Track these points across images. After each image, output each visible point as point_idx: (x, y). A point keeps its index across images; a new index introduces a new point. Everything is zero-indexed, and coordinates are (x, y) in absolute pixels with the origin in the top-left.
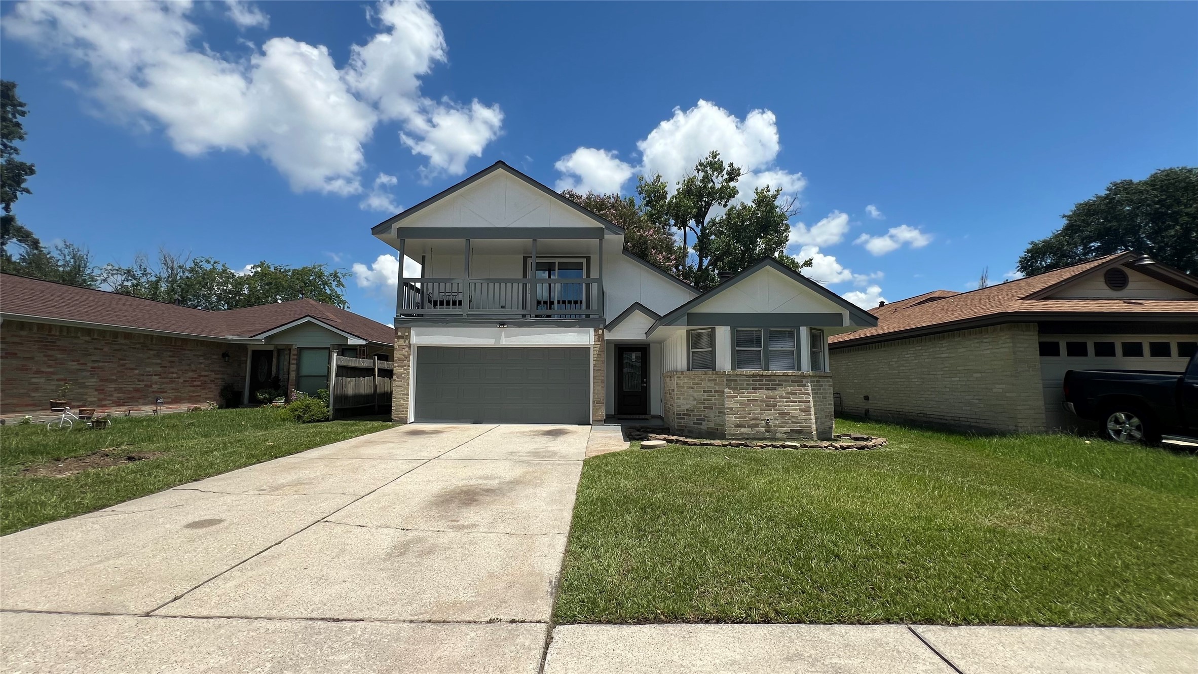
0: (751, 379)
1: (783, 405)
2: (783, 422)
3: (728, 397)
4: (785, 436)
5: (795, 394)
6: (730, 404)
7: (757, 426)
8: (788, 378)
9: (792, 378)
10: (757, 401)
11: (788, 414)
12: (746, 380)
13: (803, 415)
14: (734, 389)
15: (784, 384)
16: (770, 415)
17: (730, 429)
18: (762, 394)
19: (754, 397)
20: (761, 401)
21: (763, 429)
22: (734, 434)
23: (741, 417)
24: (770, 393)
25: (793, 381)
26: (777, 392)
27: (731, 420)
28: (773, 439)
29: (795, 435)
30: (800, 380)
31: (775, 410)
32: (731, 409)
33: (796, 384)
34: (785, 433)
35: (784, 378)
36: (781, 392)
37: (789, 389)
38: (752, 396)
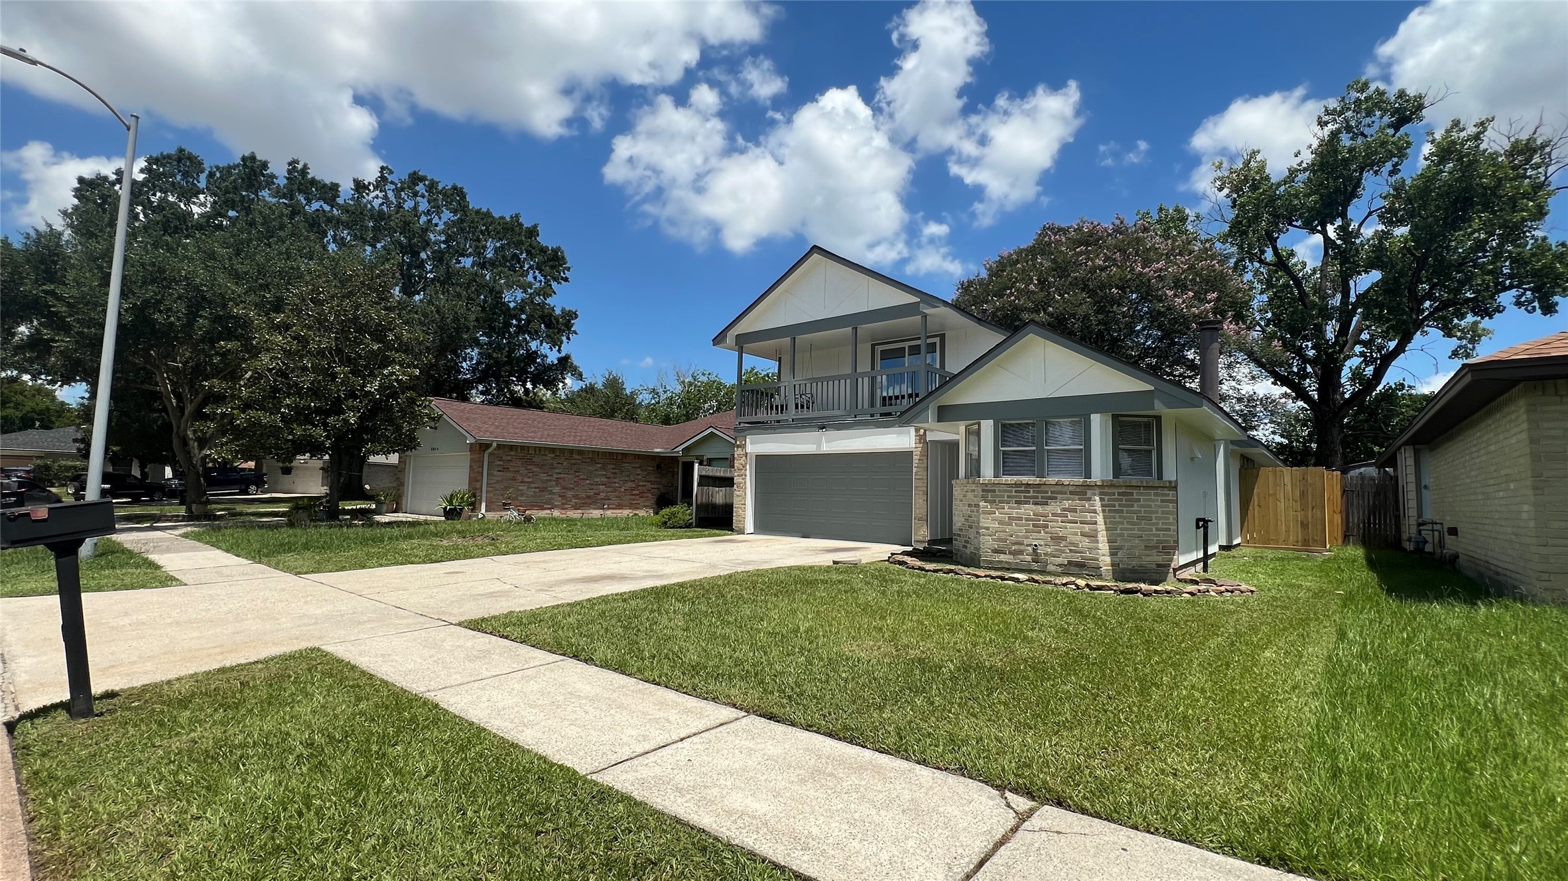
0: (1014, 490)
1: (1057, 527)
2: (1057, 550)
3: (984, 513)
4: (1060, 570)
5: (1075, 511)
6: (985, 521)
7: (1021, 552)
8: (1065, 489)
9: (1071, 489)
10: (1020, 519)
11: (1064, 538)
12: (1007, 491)
13: (1085, 543)
14: (992, 502)
15: (1059, 496)
16: (1040, 539)
17: (986, 555)
18: (1028, 510)
19: (1017, 513)
20: (1027, 520)
21: (1029, 558)
22: (991, 562)
23: (999, 540)
24: (1040, 509)
25: (1072, 493)
26: (1048, 508)
27: (987, 543)
28: (1043, 572)
29: (1075, 570)
30: (1081, 492)
31: (1046, 533)
32: (987, 528)
33: (1077, 497)
34: (1059, 565)
35: (1059, 488)
36: (1054, 507)
37: (1067, 504)
38: (1014, 513)
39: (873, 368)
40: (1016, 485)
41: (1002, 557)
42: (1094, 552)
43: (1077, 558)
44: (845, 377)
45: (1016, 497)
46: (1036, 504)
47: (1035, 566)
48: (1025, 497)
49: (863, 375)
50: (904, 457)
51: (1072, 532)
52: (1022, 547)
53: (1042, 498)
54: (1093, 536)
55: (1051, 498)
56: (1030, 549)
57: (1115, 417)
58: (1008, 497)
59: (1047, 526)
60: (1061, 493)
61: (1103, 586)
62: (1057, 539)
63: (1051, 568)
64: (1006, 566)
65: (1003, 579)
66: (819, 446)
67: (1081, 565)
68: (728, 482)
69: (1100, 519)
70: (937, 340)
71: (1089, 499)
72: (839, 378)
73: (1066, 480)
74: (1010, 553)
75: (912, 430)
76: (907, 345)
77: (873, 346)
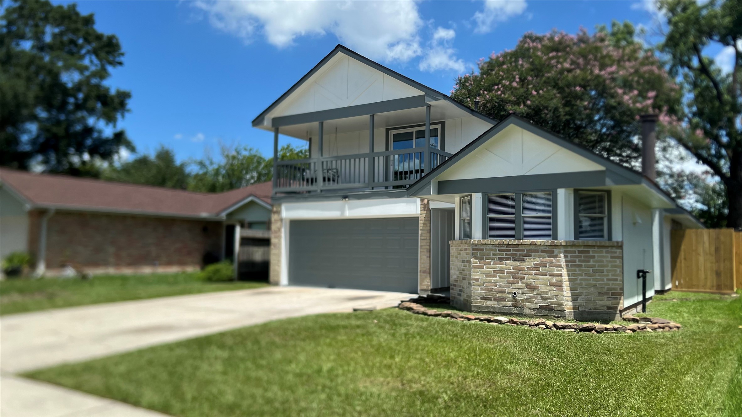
1: (531, 278)
2: (531, 297)
3: (475, 267)
4: (533, 313)
5: (545, 265)
6: (476, 275)
7: (503, 299)
8: (538, 248)
9: (542, 248)
10: (503, 272)
11: (536, 288)
12: (492, 250)
13: (553, 291)
14: (480, 259)
15: (533, 254)
16: (518, 288)
17: (476, 302)
18: (509, 265)
19: (500, 268)
20: (508, 273)
21: (510, 304)
22: (479, 307)
23: (487, 289)
24: (517, 264)
25: (543, 251)
26: (524, 264)
27: (477, 292)
28: (520, 315)
29: (545, 313)
30: (550, 250)
31: (523, 283)
32: (477, 280)
33: (546, 255)
35: (533, 248)
36: (529, 263)
37: (539, 260)
39: (387, 149)
40: (500, 245)
41: (489, 303)
42: (560, 298)
43: (547, 303)
44: (364, 156)
45: (500, 254)
46: (515, 260)
47: (514, 310)
48: (506, 254)
49: (379, 154)
50: (412, 221)
51: (543, 282)
52: (504, 295)
53: (520, 255)
54: (558, 286)
55: (527, 256)
56: (510, 296)
57: (576, 191)
58: (494, 254)
59: (523, 278)
60: (535, 251)
61: (567, 326)
62: (531, 288)
63: (527, 311)
64: (492, 310)
65: (489, 321)
66: (343, 211)
67: (550, 309)
68: (265, 242)
69: (564, 272)
70: (439, 127)
71: (556, 256)
72: (359, 156)
73: (538, 241)
74: (495, 300)
75: (418, 201)
76: (414, 130)
77: (387, 131)
